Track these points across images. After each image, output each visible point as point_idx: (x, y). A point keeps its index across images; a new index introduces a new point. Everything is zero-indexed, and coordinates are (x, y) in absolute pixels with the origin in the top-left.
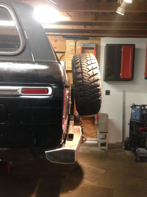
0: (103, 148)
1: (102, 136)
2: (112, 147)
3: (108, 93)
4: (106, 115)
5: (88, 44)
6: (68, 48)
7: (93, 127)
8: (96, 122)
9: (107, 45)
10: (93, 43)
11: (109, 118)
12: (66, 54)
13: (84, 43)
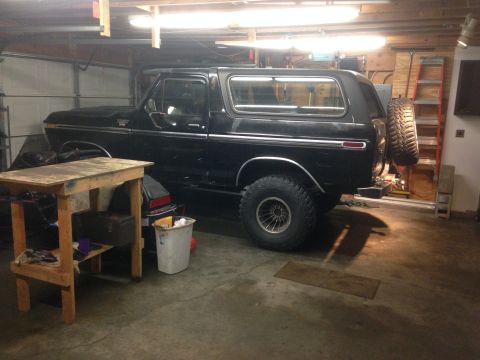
0: (442, 215)
1: (441, 198)
2: (456, 217)
3: (460, 134)
4: (452, 168)
5: (432, 58)
6: (398, 64)
7: (430, 186)
8: (435, 178)
9: (462, 62)
10: (441, 57)
11: (456, 172)
12: (395, 74)
13: (424, 58)
